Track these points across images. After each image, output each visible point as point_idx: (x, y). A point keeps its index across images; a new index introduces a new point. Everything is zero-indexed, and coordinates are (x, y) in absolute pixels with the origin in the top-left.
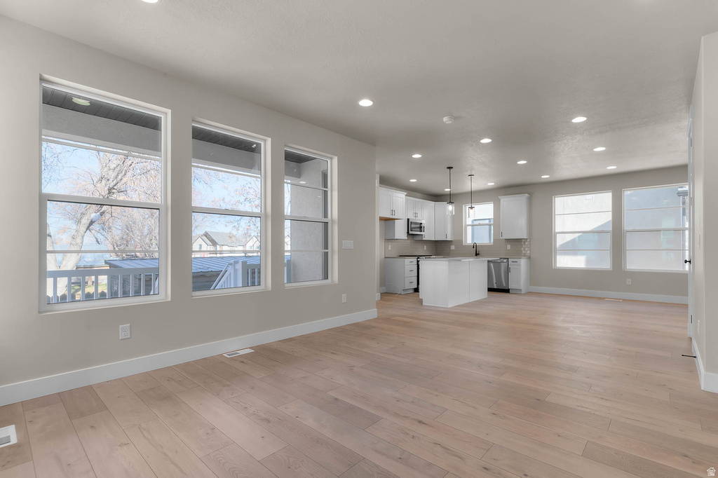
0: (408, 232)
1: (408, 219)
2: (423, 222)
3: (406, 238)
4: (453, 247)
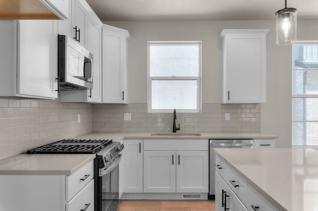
4: (128, 117)
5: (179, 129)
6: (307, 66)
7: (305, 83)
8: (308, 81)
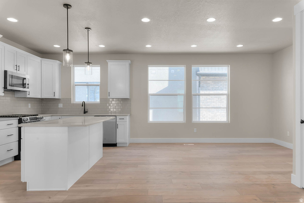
0: (5, 87)
1: (6, 72)
2: (27, 77)
3: (3, 94)
4: (61, 105)
5: (87, 112)
6: (199, 75)
7: (199, 86)
8: (201, 85)
